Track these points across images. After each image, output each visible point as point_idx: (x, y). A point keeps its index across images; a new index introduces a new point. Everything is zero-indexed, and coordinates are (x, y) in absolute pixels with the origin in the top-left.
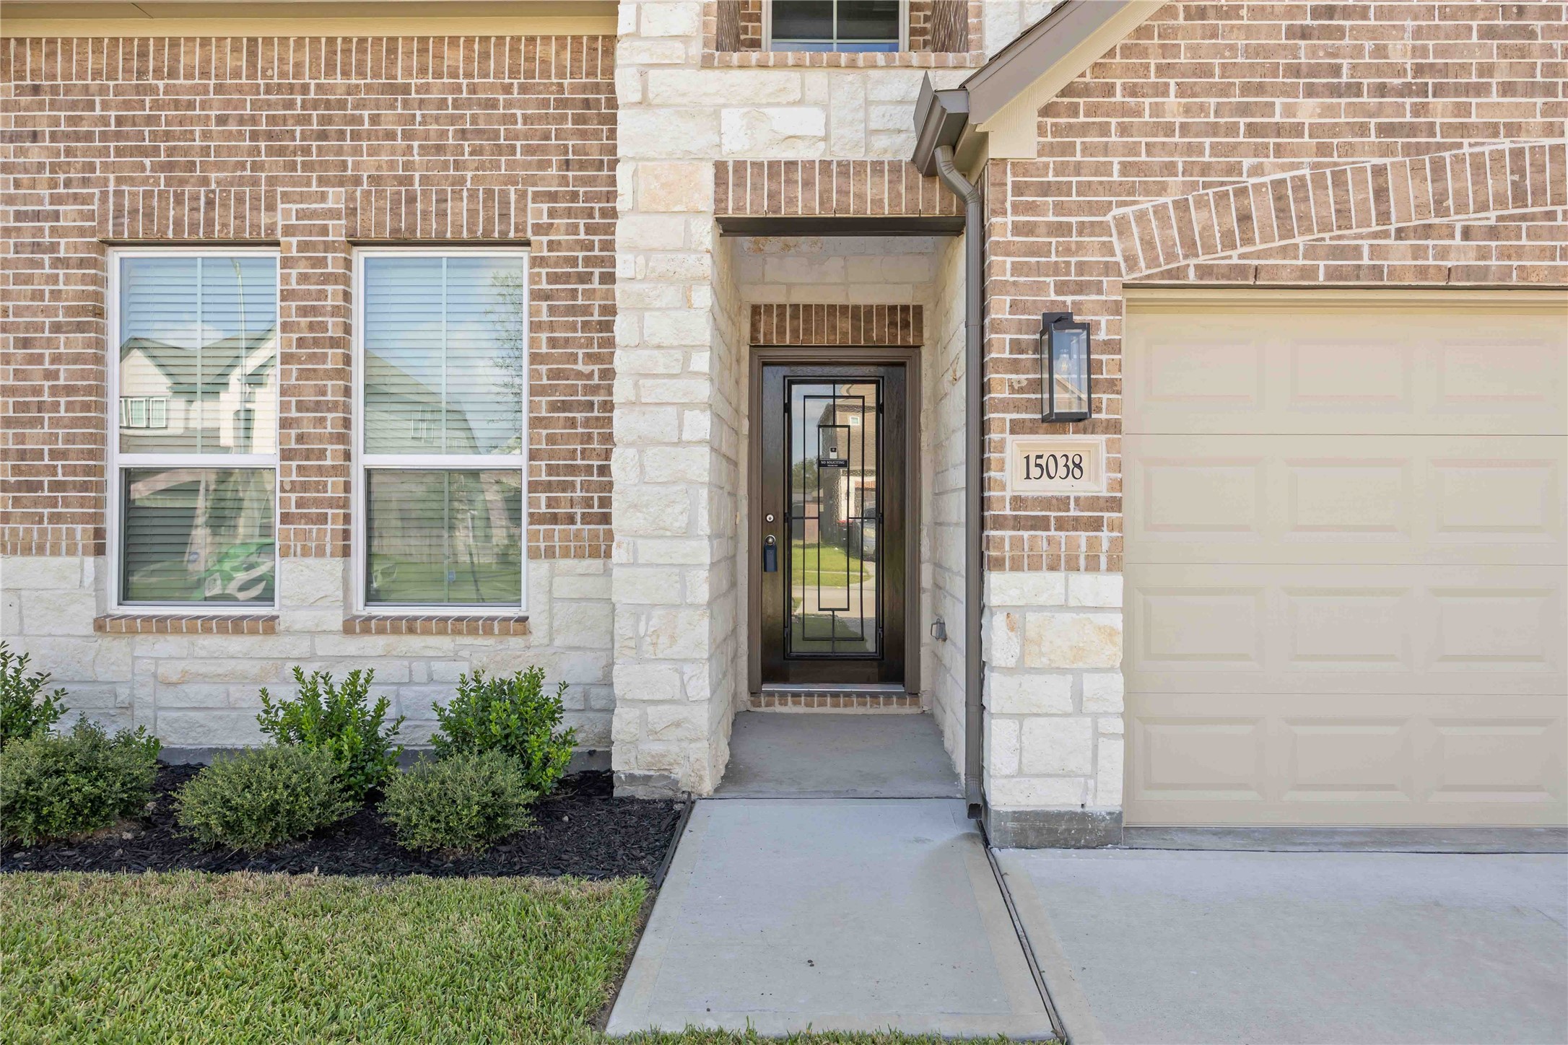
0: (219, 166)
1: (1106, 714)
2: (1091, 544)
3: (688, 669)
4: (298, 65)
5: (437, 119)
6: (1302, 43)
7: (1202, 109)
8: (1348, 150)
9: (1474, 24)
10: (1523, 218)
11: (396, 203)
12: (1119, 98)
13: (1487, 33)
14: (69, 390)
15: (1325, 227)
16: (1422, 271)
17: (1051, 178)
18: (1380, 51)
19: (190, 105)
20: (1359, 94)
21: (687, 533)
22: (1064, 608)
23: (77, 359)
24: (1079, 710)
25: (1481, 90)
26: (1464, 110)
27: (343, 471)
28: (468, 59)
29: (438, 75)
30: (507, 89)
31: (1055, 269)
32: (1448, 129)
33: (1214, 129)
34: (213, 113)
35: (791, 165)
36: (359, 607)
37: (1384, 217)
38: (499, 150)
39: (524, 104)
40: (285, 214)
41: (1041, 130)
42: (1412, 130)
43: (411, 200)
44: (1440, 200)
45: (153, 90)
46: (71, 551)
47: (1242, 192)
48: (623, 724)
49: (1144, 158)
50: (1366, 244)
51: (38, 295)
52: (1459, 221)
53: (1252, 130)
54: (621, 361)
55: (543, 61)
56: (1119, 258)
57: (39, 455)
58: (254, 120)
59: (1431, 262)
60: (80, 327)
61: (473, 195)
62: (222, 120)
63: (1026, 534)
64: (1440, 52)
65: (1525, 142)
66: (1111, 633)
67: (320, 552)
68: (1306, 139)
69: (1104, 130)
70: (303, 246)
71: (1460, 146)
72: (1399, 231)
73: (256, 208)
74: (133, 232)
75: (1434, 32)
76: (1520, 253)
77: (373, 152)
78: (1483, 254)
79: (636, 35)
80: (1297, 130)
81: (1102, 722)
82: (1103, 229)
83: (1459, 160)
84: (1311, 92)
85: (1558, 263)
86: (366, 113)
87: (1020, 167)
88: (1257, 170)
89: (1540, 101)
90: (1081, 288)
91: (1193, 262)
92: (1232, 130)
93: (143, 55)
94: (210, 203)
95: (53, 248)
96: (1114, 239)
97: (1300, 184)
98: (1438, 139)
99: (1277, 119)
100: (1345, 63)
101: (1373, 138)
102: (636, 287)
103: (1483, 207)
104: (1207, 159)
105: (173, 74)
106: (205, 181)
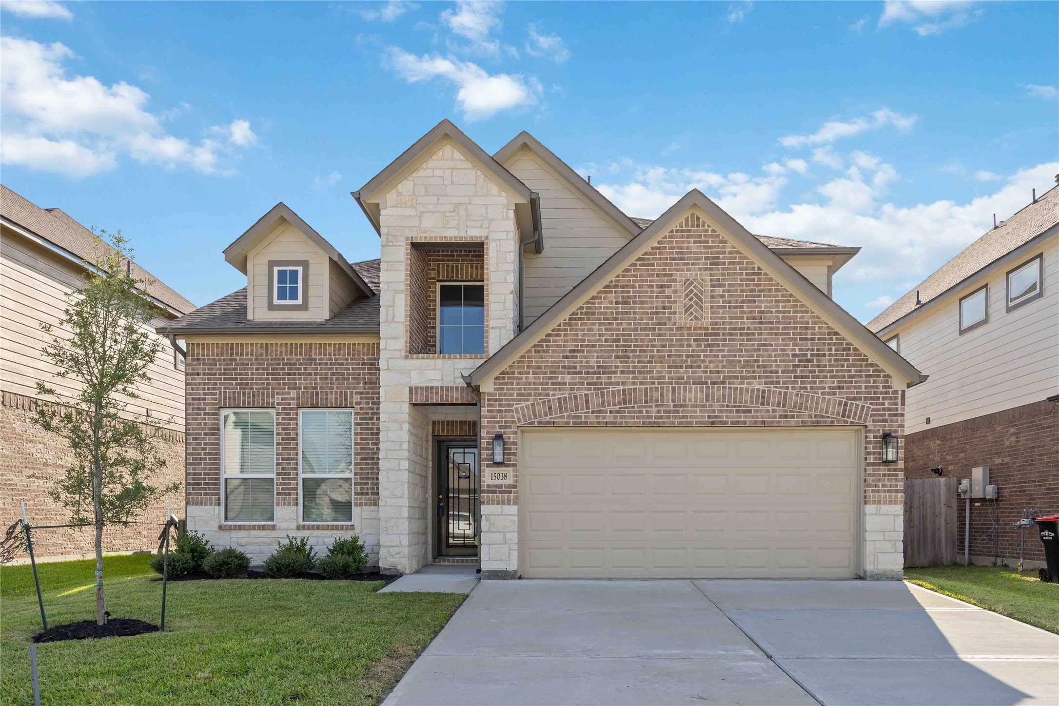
0: (257, 384)
1: (513, 544)
2: (509, 497)
3: (402, 537)
4: (281, 352)
5: (325, 369)
6: (566, 360)
7: (539, 378)
8: (579, 389)
9: (613, 354)
10: (626, 408)
11: (312, 395)
12: (516, 375)
13: (616, 357)
14: (210, 454)
15: (572, 411)
16: (599, 423)
17: (497, 397)
18: (587, 362)
19: (247, 365)
20: (582, 374)
21: (401, 497)
22: (501, 515)
23: (212, 444)
24: (505, 543)
25: (615, 372)
26: (610, 378)
27: (295, 479)
28: (334, 350)
29: (325, 355)
30: (347, 359)
31: (499, 422)
32: (606, 383)
33: (542, 384)
34: (254, 367)
35: (431, 388)
36: (301, 522)
37: (588, 408)
38: (344, 379)
39: (352, 364)
40: (278, 399)
41: (495, 384)
42: (596, 384)
43: (317, 394)
44: (603, 403)
45: (235, 360)
46: (211, 504)
47: (549, 401)
48: (383, 552)
49: (523, 392)
50: (583, 415)
51: (199, 424)
52: (609, 409)
53: (553, 384)
54: (381, 446)
55: (358, 351)
56: (516, 419)
57: (200, 474)
58: (267, 369)
59: (601, 420)
60: (213, 434)
61: (336, 392)
62: (257, 369)
63: (490, 495)
64: (604, 362)
65: (627, 387)
66: (514, 521)
67: (289, 504)
68: (568, 386)
69: (512, 384)
70: (283, 409)
71: (609, 388)
72: (592, 411)
73: (268, 397)
74: (230, 404)
75: (602, 357)
76: (625, 417)
77: (305, 379)
78: (615, 418)
79: (385, 349)
80: (565, 384)
81: (511, 546)
82: (511, 411)
83: (608, 392)
84: (569, 373)
85: (636, 420)
86: (302, 367)
87: (489, 394)
88: (554, 395)
89: (631, 376)
90: (506, 427)
91: (536, 420)
92: (547, 384)
93: (232, 349)
94: (254, 395)
95: (204, 409)
96: (515, 414)
97: (565, 399)
98: (603, 386)
99: (559, 381)
100: (578, 365)
101: (586, 386)
102: (386, 424)
103: (615, 405)
104: (540, 392)
105: (242, 355)
106: (252, 389)
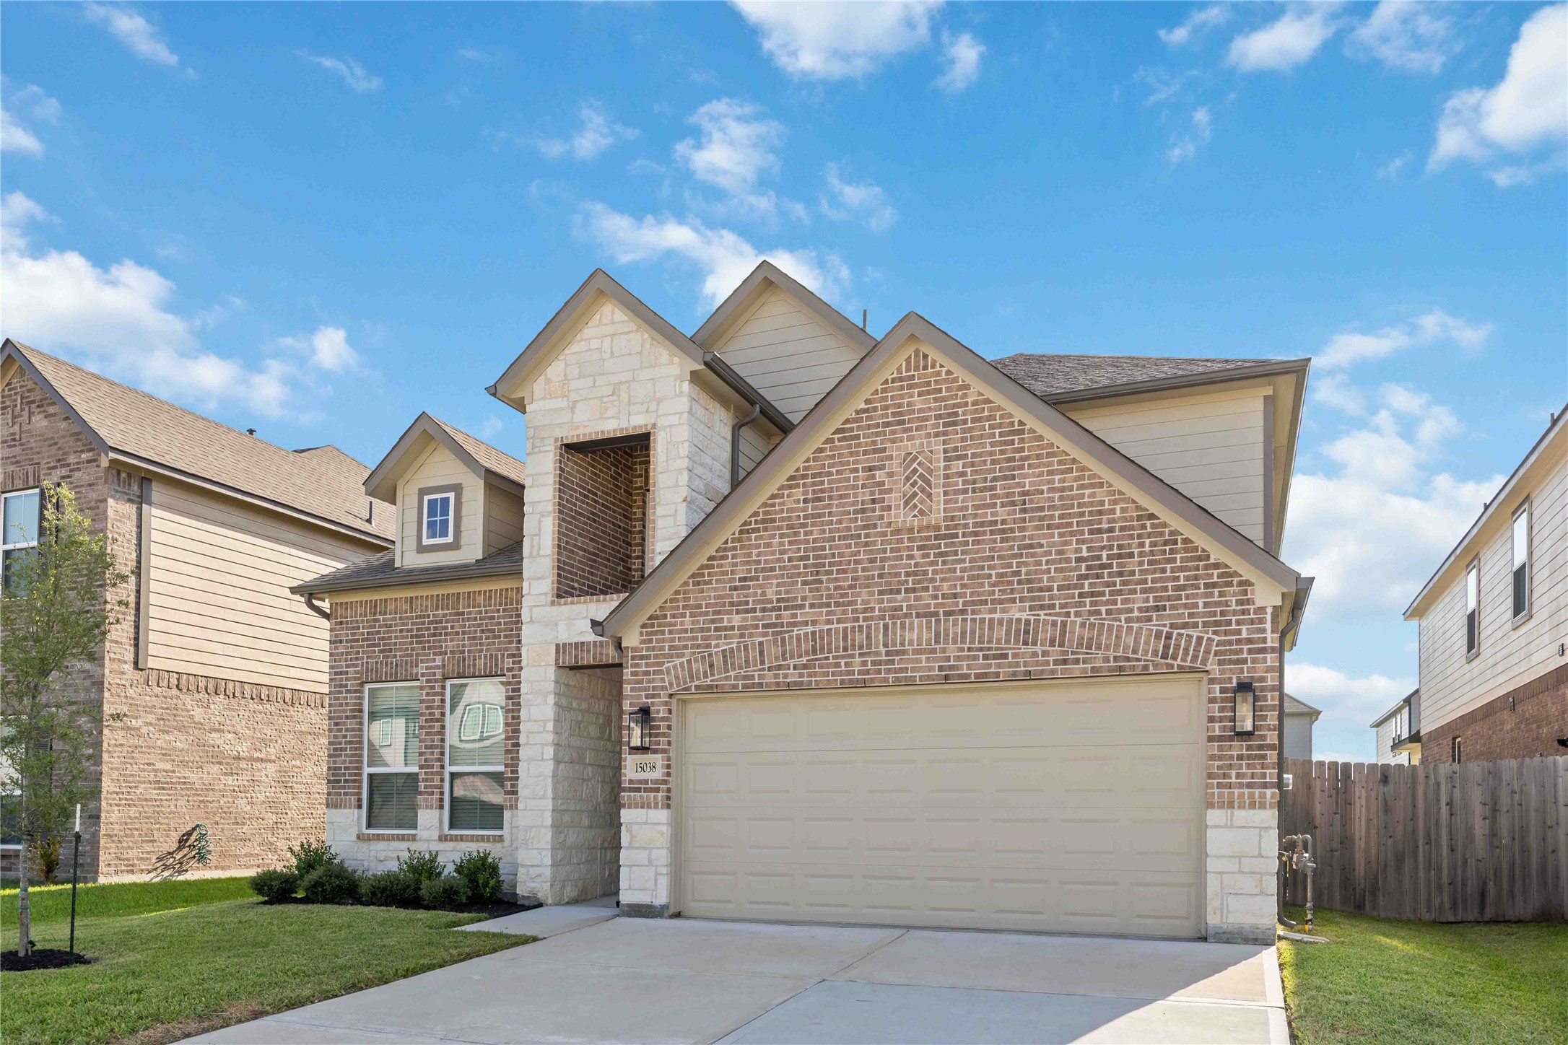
0: (400, 650)
1: (660, 866)
2: (655, 798)
3: (544, 853)
4: (426, 607)
5: (473, 626)
6: (735, 592)
7: (698, 622)
8: (751, 635)
9: (799, 579)
10: (817, 660)
11: (459, 661)
12: (669, 620)
13: (804, 583)
14: (351, 743)
15: (741, 668)
16: (778, 684)
17: (644, 653)
18: (764, 594)
19: (391, 626)
20: (755, 612)
21: (544, 797)
22: (646, 823)
23: (353, 730)
24: (650, 863)
25: (801, 607)
26: (795, 616)
27: (442, 774)
28: (485, 600)
29: (474, 607)
30: (498, 611)
31: (645, 689)
32: (790, 624)
33: (702, 630)
34: (398, 628)
35: (583, 643)
36: (446, 831)
37: (763, 662)
38: (495, 637)
39: (504, 617)
40: (422, 668)
41: (641, 634)
42: (775, 625)
43: (464, 660)
44: (784, 654)
45: (378, 620)
46: (350, 808)
47: (710, 655)
48: (522, 873)
49: (677, 643)
50: (756, 674)
51: (341, 705)
52: (792, 662)
53: (717, 629)
54: (522, 727)
55: (511, 599)
56: (667, 684)
57: (340, 768)
58: (412, 630)
59: (781, 680)
60: (354, 717)
61: (485, 656)
62: (401, 631)
63: (632, 794)
64: (787, 592)
65: (817, 628)
66: (663, 833)
67: (432, 808)
68: (736, 631)
69: (663, 633)
70: (428, 681)
71: (793, 631)
72: (769, 667)
73: (412, 667)
74: (372, 679)
75: (784, 584)
76: (815, 674)
77: (452, 640)
78: (801, 675)
79: (529, 594)
80: (732, 628)
81: (659, 869)
82: (660, 672)
83: (791, 637)
84: (738, 612)
85: (830, 678)
86: (449, 625)
87: (634, 649)
88: (717, 646)
89: (824, 610)
90: (653, 696)
91: (694, 684)
92: (709, 630)
93: (376, 606)
94: (397, 665)
95: (346, 686)
96: (665, 676)
97: (732, 650)
98: (785, 629)
99: (725, 624)
100: (751, 599)
101: (761, 630)
102: (528, 696)
103: (800, 656)
104: (699, 642)
105: (385, 614)
106: (395, 656)
